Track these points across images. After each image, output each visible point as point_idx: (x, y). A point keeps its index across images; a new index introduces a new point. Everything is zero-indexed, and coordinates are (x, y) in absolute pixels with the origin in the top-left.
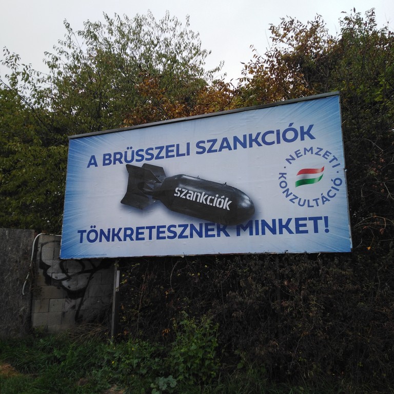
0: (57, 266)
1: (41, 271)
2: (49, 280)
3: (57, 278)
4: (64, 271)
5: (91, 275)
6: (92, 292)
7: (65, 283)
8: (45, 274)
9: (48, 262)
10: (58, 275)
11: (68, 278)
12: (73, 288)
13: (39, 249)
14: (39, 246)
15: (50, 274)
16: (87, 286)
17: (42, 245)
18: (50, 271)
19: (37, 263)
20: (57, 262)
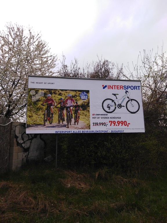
0: (20, 137)
1: (15, 139)
2: (18, 143)
3: (20, 142)
4: (23, 139)
5: (31, 141)
6: (31, 149)
7: (23, 145)
9: (17, 135)
11: (24, 143)
12: (26, 147)
13: (14, 129)
14: (12, 127)
15: (18, 141)
16: (30, 146)
17: (16, 126)
18: (18, 139)
19: (12, 135)
20: (21, 135)
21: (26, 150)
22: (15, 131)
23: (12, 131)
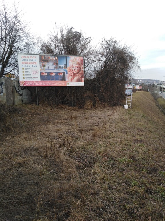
0: (17, 88)
1: (15, 89)
2: (16, 91)
4: (19, 89)
5: (23, 90)
6: (23, 95)
7: (19, 92)
8: (16, 90)
9: (16, 87)
10: (18, 90)
11: (19, 91)
12: (20, 94)
13: (14, 84)
14: (13, 83)
16: (23, 93)
17: (14, 83)
18: (16, 89)
19: (13, 87)
20: (17, 87)
21: (21, 95)
22: (14, 85)
23: (13, 85)
